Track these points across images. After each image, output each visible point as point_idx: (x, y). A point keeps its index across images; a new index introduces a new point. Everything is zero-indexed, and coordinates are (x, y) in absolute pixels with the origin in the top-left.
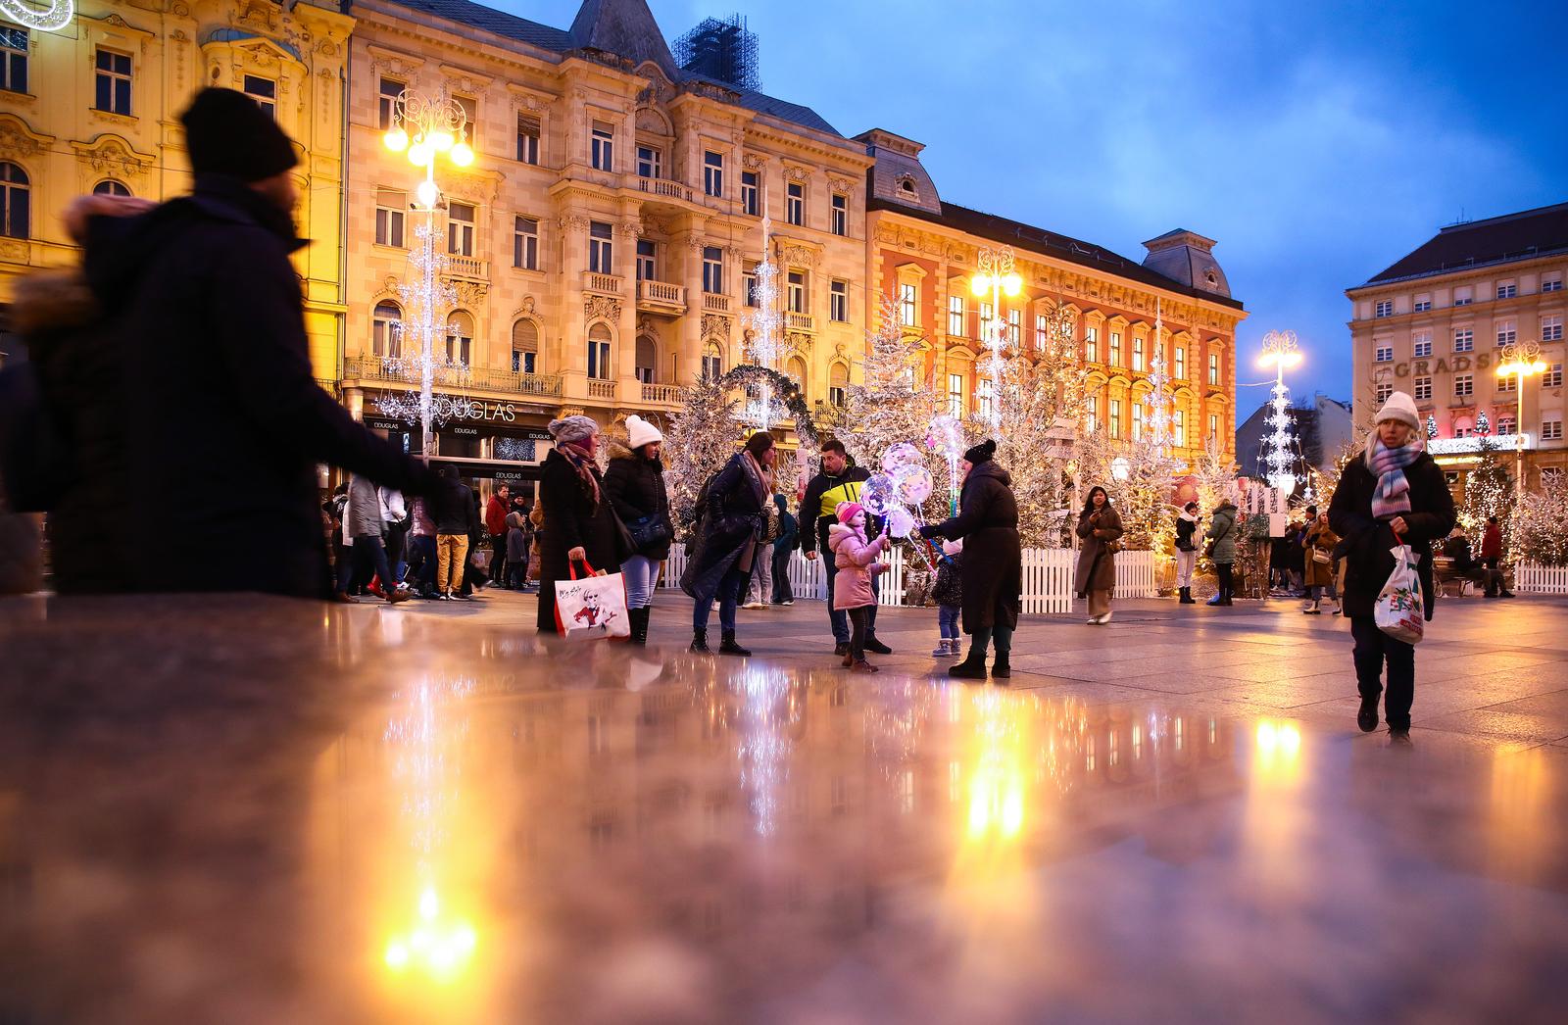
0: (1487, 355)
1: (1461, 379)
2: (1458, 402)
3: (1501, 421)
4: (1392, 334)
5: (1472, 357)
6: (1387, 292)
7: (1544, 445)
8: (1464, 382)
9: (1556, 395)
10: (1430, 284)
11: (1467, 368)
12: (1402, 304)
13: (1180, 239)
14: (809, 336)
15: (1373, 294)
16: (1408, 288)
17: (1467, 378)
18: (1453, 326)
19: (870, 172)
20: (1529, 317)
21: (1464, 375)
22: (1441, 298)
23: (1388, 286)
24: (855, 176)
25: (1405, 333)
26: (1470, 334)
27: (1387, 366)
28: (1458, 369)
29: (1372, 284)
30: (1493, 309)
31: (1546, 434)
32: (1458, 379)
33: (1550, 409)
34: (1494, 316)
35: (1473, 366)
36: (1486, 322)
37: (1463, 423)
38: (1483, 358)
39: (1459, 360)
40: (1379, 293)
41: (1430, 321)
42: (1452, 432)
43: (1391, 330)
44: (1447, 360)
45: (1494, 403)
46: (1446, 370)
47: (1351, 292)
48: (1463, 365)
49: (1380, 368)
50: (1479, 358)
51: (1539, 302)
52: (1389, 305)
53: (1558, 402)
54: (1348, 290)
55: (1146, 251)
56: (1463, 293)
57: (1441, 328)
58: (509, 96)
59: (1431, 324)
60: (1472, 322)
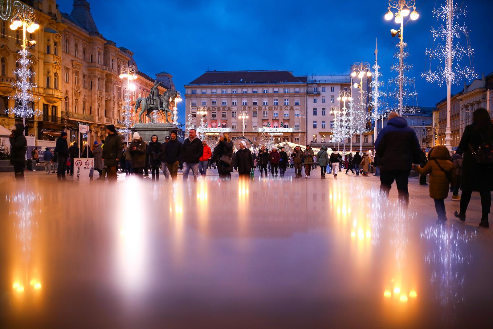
0: (220, 107)
1: (213, 113)
2: (212, 119)
3: (223, 124)
4: (196, 99)
5: (216, 107)
6: (195, 87)
7: (233, 131)
8: (214, 113)
9: (235, 119)
10: (206, 87)
11: (214, 110)
12: (199, 91)
13: (167, 75)
14: (121, 105)
15: (192, 87)
16: (201, 87)
17: (215, 113)
18: (212, 99)
19: (128, 61)
20: (229, 99)
21: (214, 112)
22: (209, 91)
23: (196, 86)
24: (126, 63)
25: (199, 99)
26: (216, 101)
27: (195, 107)
28: (213, 110)
29: (191, 84)
30: (221, 96)
31: (233, 128)
32: (212, 113)
33: (234, 122)
34: (221, 98)
35: (216, 110)
36: (220, 99)
37: (214, 124)
38: (219, 108)
39: (213, 108)
40: (193, 87)
41: (206, 97)
42: (211, 127)
43: (196, 98)
44: (210, 107)
45: (221, 120)
46: (210, 110)
47: (186, 86)
48: (214, 109)
49: (193, 108)
50: (218, 108)
51: (232, 96)
52: (195, 91)
53: (235, 121)
54: (185, 85)
55: (156, 77)
56: (214, 91)
57: (209, 99)
58: (82, 43)
59: (206, 98)
60: (216, 99)
